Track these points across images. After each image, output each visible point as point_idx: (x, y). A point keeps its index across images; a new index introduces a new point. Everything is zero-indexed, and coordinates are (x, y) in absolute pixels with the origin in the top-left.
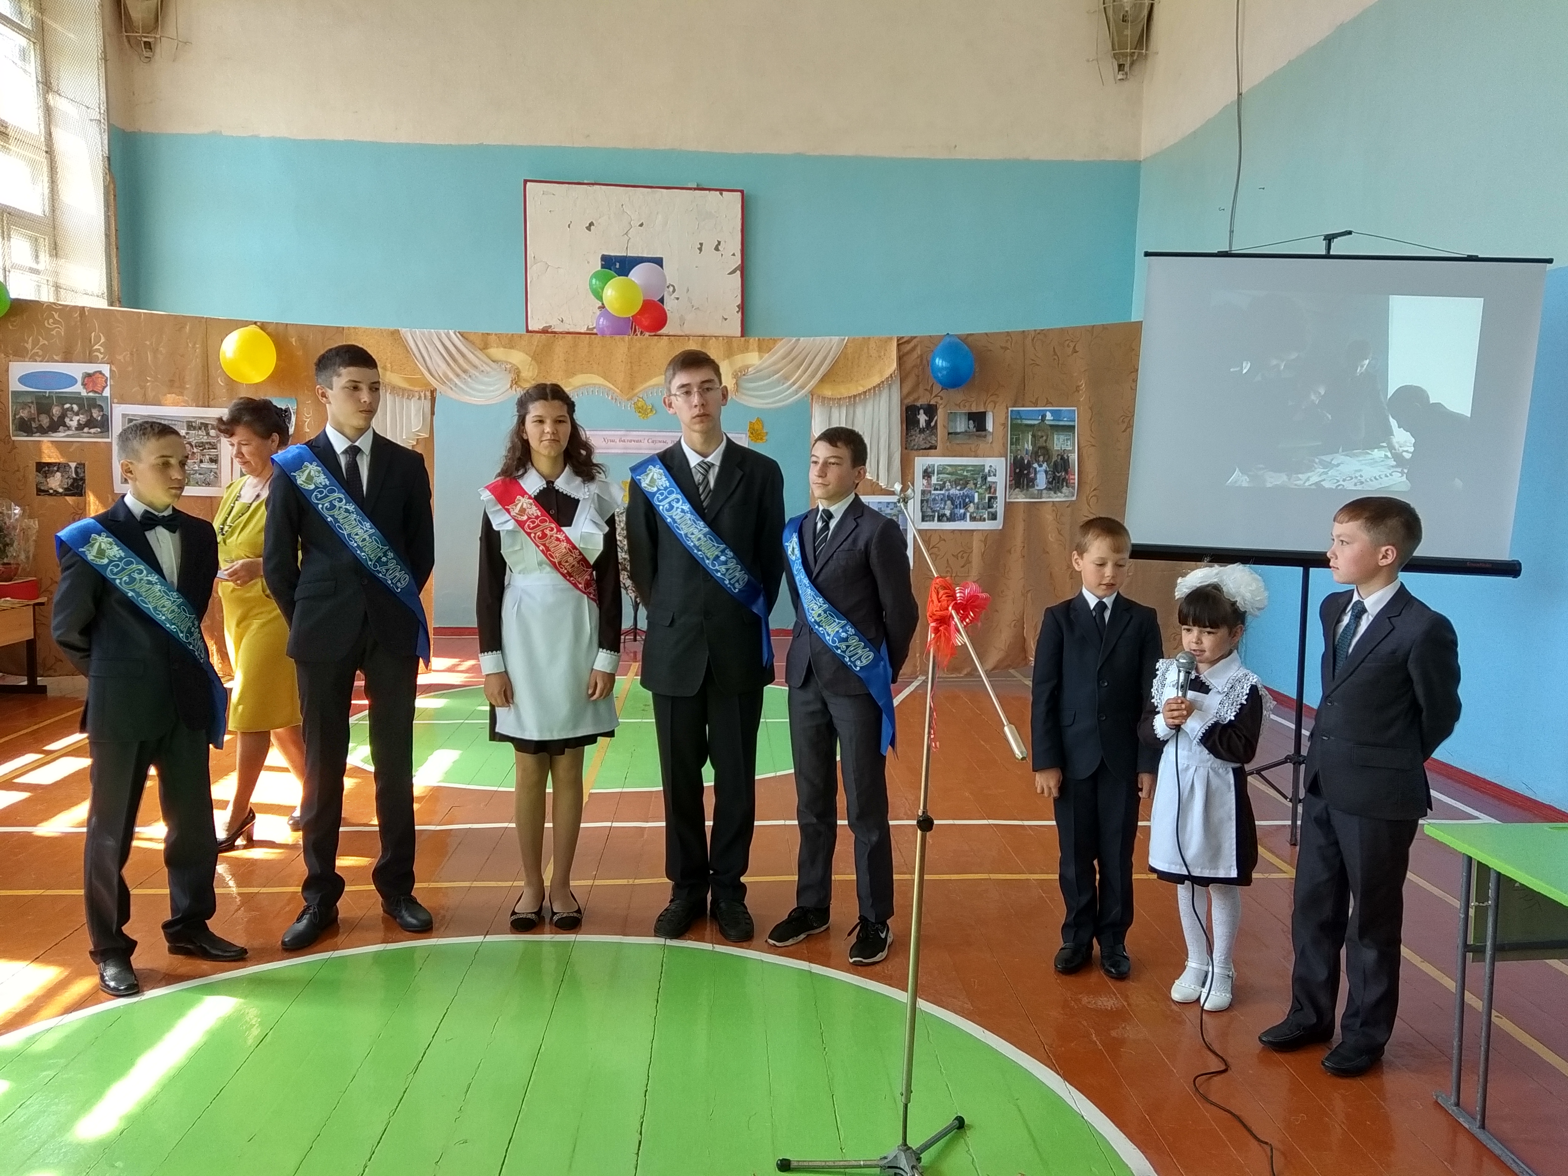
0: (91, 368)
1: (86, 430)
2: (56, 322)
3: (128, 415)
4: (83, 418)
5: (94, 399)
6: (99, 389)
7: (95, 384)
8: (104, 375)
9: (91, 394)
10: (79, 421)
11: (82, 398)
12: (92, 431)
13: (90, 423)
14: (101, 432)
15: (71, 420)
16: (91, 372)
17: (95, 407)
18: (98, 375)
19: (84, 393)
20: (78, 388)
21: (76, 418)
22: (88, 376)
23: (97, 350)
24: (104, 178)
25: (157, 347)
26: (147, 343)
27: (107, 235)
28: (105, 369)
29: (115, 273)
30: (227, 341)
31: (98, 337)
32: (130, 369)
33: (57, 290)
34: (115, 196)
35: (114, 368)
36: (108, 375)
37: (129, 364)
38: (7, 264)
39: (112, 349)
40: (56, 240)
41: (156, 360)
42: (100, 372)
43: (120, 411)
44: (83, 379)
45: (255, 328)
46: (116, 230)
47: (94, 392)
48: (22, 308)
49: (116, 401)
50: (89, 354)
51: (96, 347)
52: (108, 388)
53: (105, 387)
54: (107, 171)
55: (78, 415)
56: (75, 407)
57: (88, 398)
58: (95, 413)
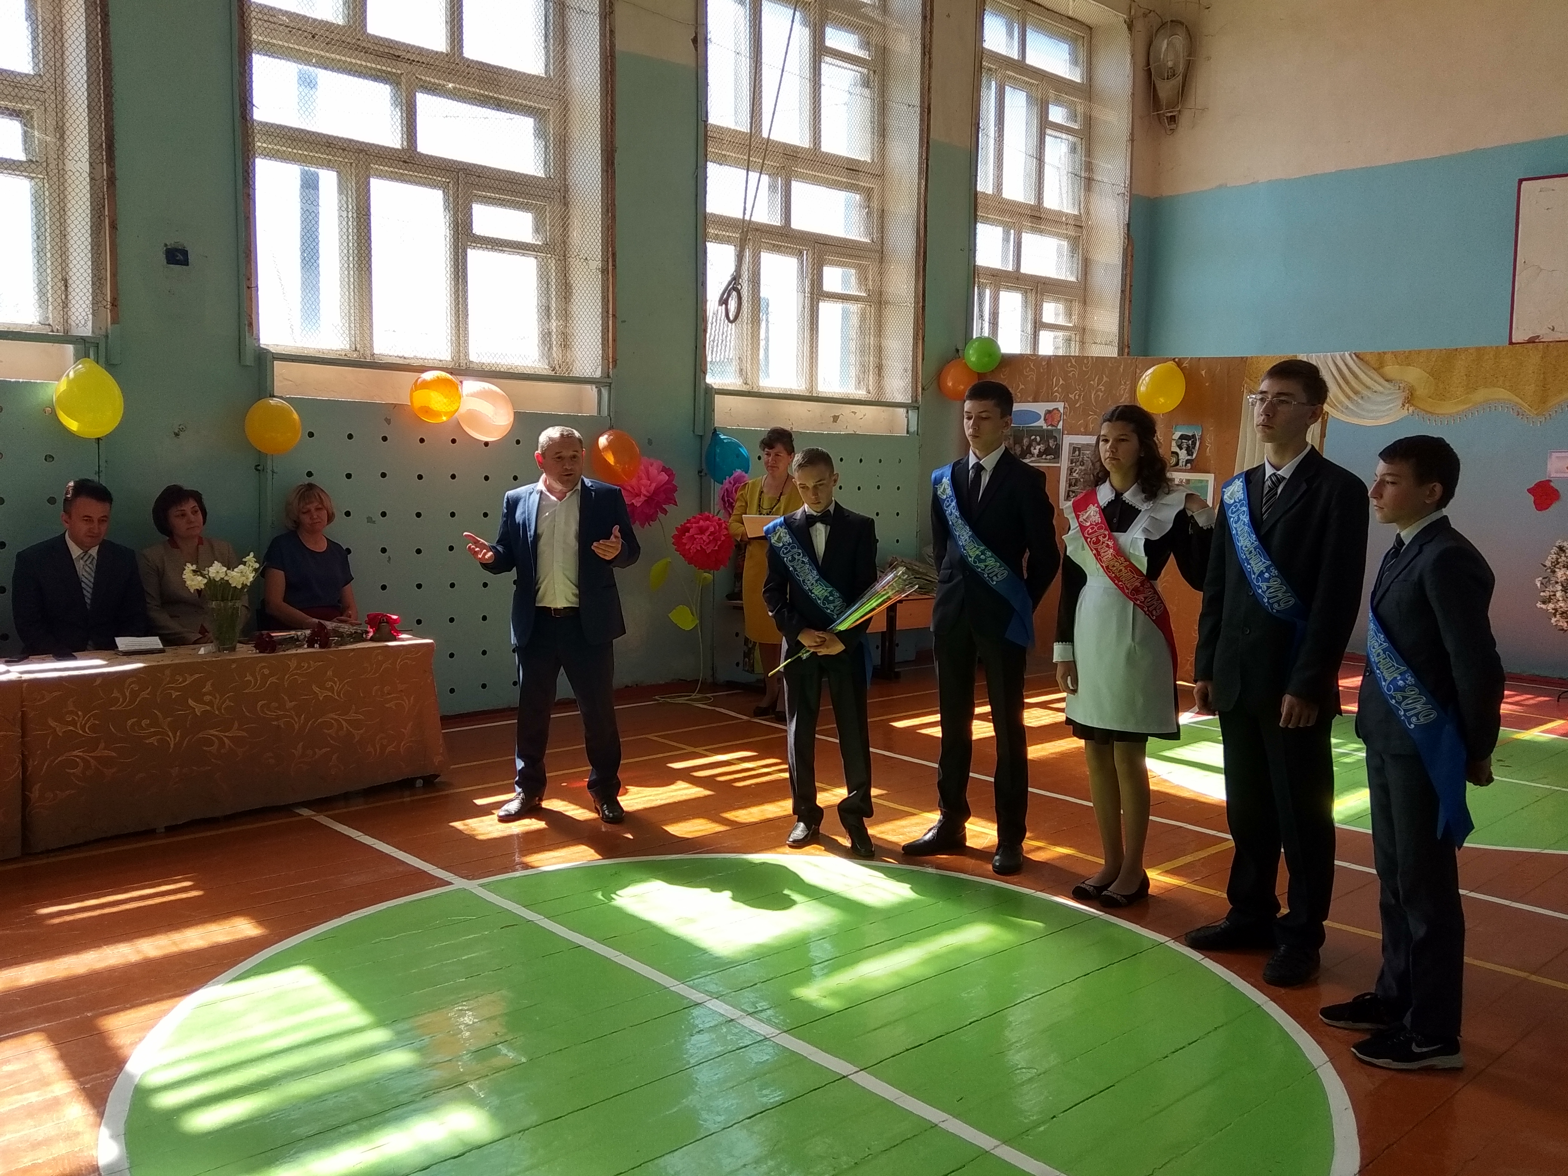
0: (1051, 406)
1: (1044, 457)
2: (1031, 370)
3: (1073, 444)
4: (1042, 447)
5: (1051, 431)
6: (1055, 423)
7: (1053, 420)
8: (1059, 411)
9: (1050, 427)
10: (1040, 449)
11: (1043, 430)
12: (1048, 457)
13: (1047, 451)
14: (1054, 458)
15: (1035, 449)
16: (1051, 409)
17: (1051, 438)
18: (1055, 411)
19: (1045, 427)
20: (1041, 423)
21: (1038, 447)
22: (1049, 412)
23: (1056, 391)
24: (1124, 242)
25: (1098, 386)
26: (1092, 382)
27: (1123, 291)
28: (1060, 406)
29: (1126, 323)
30: (1144, 376)
31: (1058, 381)
32: (1077, 405)
33: (1082, 343)
34: (1132, 256)
35: (1067, 405)
36: (1062, 412)
37: (1077, 401)
38: (1038, 325)
39: (1067, 389)
40: (1085, 301)
41: (1097, 397)
42: (1057, 409)
43: (1068, 441)
44: (1045, 415)
45: (1171, 364)
46: (1131, 286)
47: (1053, 426)
48: (1009, 361)
49: (1066, 432)
50: (1052, 394)
51: (1056, 389)
52: (1061, 422)
53: (1059, 421)
54: (1126, 236)
55: (1039, 445)
56: (1038, 438)
57: (1048, 431)
58: (1052, 443)
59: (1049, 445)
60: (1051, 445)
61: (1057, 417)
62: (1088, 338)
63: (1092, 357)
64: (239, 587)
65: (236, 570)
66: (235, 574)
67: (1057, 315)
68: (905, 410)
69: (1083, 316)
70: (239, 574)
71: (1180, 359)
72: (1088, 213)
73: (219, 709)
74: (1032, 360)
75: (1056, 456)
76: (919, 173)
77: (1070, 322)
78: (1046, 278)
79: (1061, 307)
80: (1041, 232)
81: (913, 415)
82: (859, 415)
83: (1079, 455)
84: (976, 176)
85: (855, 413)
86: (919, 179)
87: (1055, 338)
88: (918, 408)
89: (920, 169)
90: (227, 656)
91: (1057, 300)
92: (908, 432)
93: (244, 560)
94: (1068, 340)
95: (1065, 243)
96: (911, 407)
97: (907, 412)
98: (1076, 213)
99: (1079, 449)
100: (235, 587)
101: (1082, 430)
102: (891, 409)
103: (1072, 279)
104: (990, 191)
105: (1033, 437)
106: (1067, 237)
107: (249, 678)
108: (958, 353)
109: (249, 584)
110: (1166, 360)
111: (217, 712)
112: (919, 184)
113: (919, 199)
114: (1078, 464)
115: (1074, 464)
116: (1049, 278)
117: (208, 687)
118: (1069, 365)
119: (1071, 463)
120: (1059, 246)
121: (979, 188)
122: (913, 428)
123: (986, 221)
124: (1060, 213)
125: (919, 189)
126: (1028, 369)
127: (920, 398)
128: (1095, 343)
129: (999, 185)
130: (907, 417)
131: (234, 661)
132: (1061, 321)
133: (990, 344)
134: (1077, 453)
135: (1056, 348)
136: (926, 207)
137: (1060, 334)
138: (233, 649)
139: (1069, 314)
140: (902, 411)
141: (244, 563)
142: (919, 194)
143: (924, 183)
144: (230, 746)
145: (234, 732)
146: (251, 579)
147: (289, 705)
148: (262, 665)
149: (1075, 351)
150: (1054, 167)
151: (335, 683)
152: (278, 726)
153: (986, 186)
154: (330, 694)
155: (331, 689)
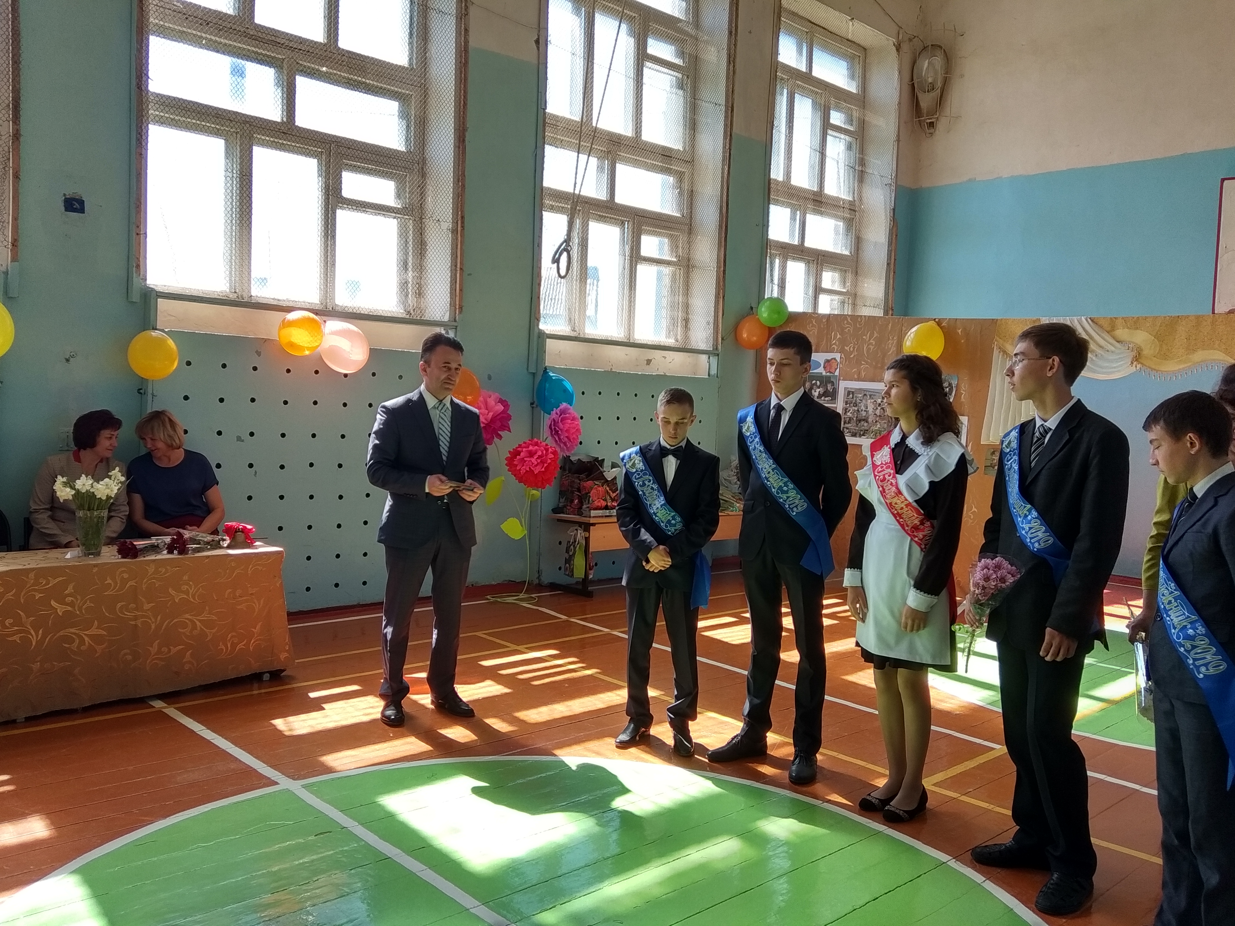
0: (829, 356)
1: (823, 398)
2: (813, 326)
3: (848, 388)
4: (821, 390)
5: (830, 377)
6: (833, 370)
7: (831, 367)
8: (837, 361)
9: (828, 374)
10: (819, 392)
11: (822, 377)
12: (827, 399)
13: (826, 394)
14: (831, 400)
15: (815, 392)
16: (829, 358)
17: (829, 383)
18: (833, 361)
19: (824, 374)
20: (821, 370)
21: (818, 390)
22: (827, 361)
23: (834, 344)
24: (893, 223)
25: (870, 340)
26: (865, 337)
27: (891, 263)
28: (837, 356)
29: (893, 290)
30: (910, 333)
31: (835, 335)
32: (852, 356)
33: (854, 305)
35: (843, 356)
36: (839, 361)
37: (852, 353)
38: (818, 290)
39: (843, 342)
40: (857, 271)
41: (869, 350)
42: (835, 359)
44: (825, 364)
45: (932, 323)
47: (831, 372)
48: (794, 317)
49: (842, 378)
50: (831, 346)
51: (834, 342)
52: (838, 370)
53: (836, 369)
54: (892, 219)
55: (819, 388)
56: (818, 383)
57: (826, 377)
58: (829, 387)
59: (827, 389)
60: (829, 388)
61: (834, 365)
62: (859, 301)
63: (865, 316)
64: (104, 498)
65: (101, 483)
66: (100, 486)
67: (833, 282)
68: (707, 356)
69: (855, 284)
70: (105, 487)
71: (939, 320)
72: (860, 199)
73: (80, 609)
74: (813, 318)
75: (833, 398)
76: (723, 160)
77: (844, 288)
78: (825, 251)
79: (837, 275)
80: (822, 214)
81: (714, 361)
82: (669, 360)
84: (770, 164)
85: (665, 358)
86: (723, 163)
87: (832, 300)
88: (718, 355)
89: (724, 157)
90: (92, 561)
91: (834, 270)
92: (709, 375)
93: (110, 474)
94: (843, 303)
95: (841, 224)
96: (712, 354)
97: (709, 358)
98: (851, 199)
100: (100, 498)
101: (856, 376)
102: (695, 355)
103: (847, 253)
104: (781, 179)
105: (814, 382)
106: (843, 219)
107: (109, 581)
108: (752, 311)
109: (113, 496)
110: (928, 320)
111: (78, 612)
112: (723, 169)
113: (721, 181)
114: (852, 405)
115: (848, 406)
116: (828, 252)
117: (70, 589)
118: (846, 322)
120: (836, 225)
121: (773, 176)
122: (714, 372)
123: (778, 203)
124: (837, 199)
125: (723, 173)
126: (811, 325)
127: (719, 347)
128: (865, 305)
129: (788, 173)
130: (709, 362)
131: (95, 566)
132: (837, 287)
133: (779, 303)
135: (833, 309)
136: (728, 188)
137: (836, 297)
138: (98, 554)
139: (843, 282)
140: (705, 357)
141: (110, 477)
142: (723, 177)
143: (727, 169)
144: (89, 643)
145: (94, 631)
146: (116, 491)
147: (146, 606)
148: (123, 569)
149: (848, 311)
150: (833, 159)
151: (190, 586)
152: (136, 626)
153: (777, 173)
154: (186, 597)
155: (187, 593)
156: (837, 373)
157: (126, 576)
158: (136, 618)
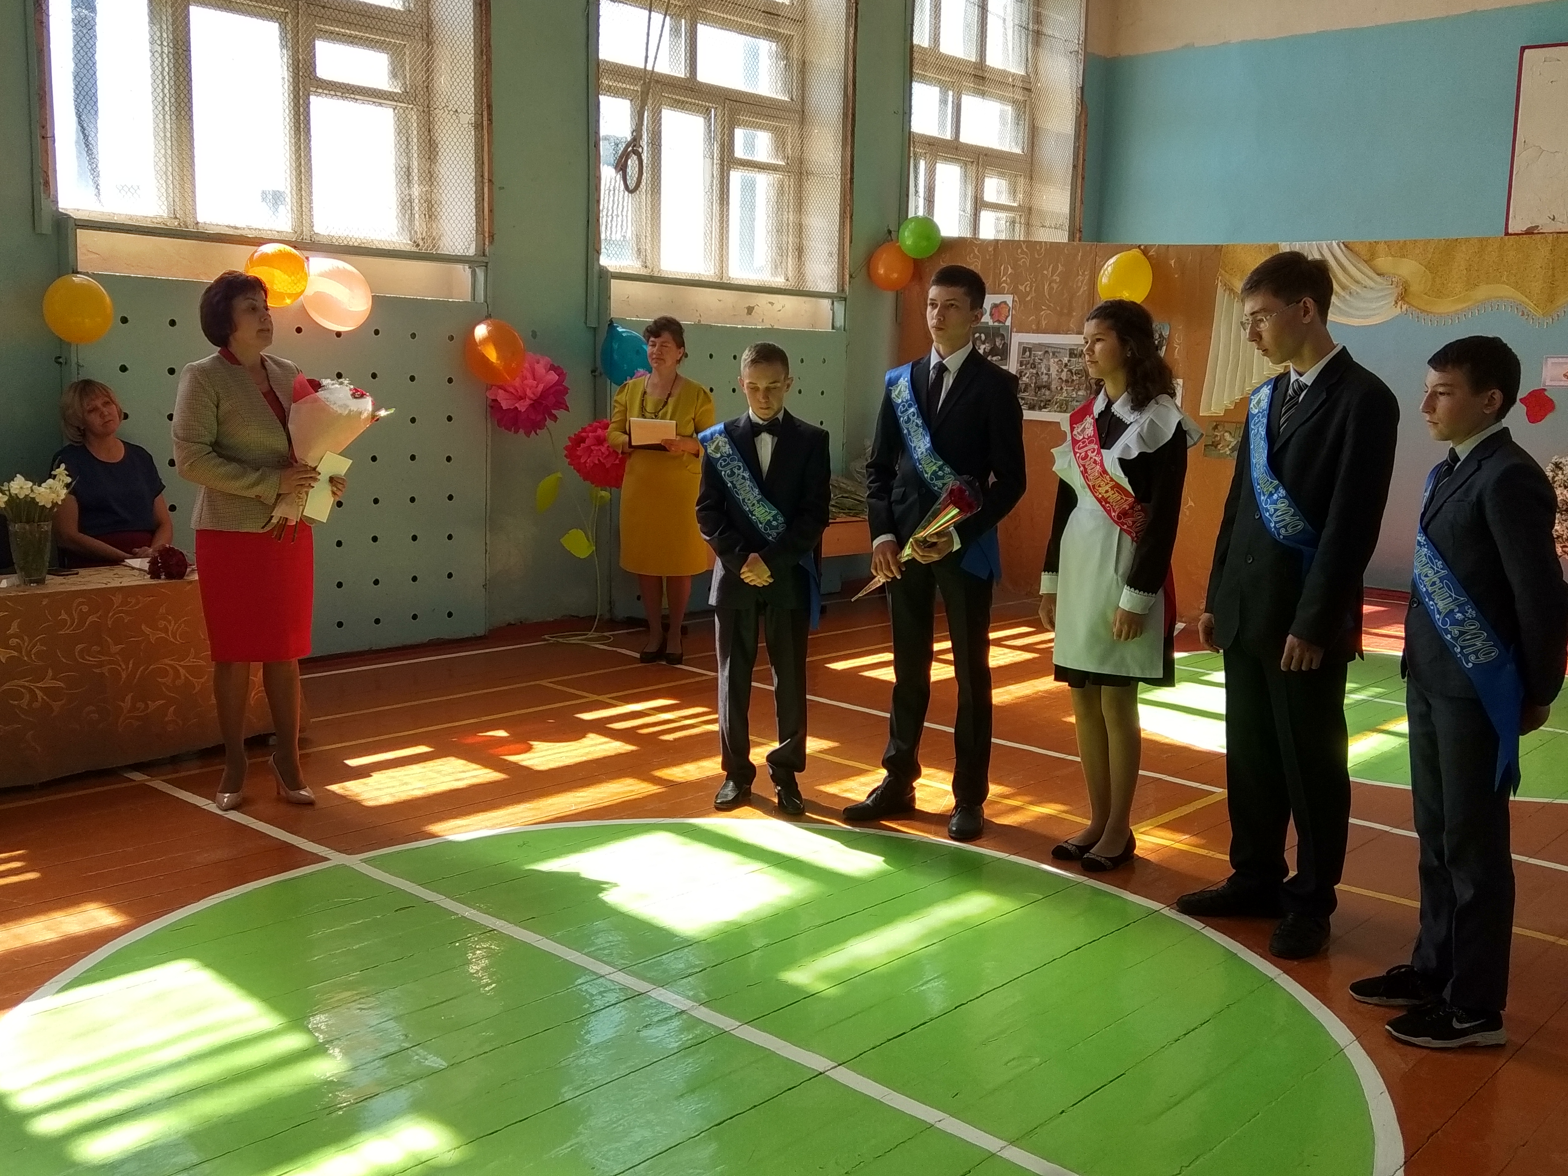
0: (998, 299)
1: (991, 356)
2: (976, 256)
3: (1023, 343)
4: (988, 346)
5: (998, 328)
6: (1002, 319)
7: (1000, 314)
8: (1008, 305)
9: (996, 324)
10: (985, 349)
11: (988, 328)
12: (994, 357)
13: (994, 350)
16: (998, 302)
18: (1003, 305)
19: (991, 323)
21: (983, 347)
22: (995, 306)
23: (1005, 282)
24: (1077, 109)
25: (1052, 276)
26: (1045, 272)
27: (1074, 167)
28: (1009, 299)
29: (1078, 204)
30: (1106, 266)
31: (1006, 269)
32: (1029, 298)
33: (1028, 225)
34: (1086, 126)
35: (1016, 299)
36: (1011, 305)
37: (1028, 294)
38: (979, 204)
39: (1016, 279)
40: (1032, 177)
41: (1051, 289)
42: (1005, 303)
43: (1017, 339)
44: (992, 309)
45: (1136, 252)
46: (1084, 160)
47: (999, 321)
48: (950, 245)
49: (1015, 330)
50: (999, 285)
51: (1004, 278)
52: (1010, 318)
53: (1007, 317)
54: (1080, 102)
55: (984, 343)
56: (983, 336)
57: (993, 327)
58: (998, 342)
59: (995, 344)
60: (997, 344)
61: (1005, 311)
62: (1035, 221)
63: (1045, 242)
64: (49, 506)
65: (43, 485)
66: (43, 490)
67: (999, 192)
68: (830, 301)
69: (1029, 194)
70: (48, 491)
71: (1146, 247)
72: (1036, 73)
73: (29, 655)
74: (976, 245)
75: (1003, 358)
76: (847, 20)
77: (1014, 201)
78: (988, 149)
79: (1004, 183)
80: (983, 94)
81: (839, 307)
82: (778, 306)
83: (1030, 357)
84: (912, 25)
85: (772, 304)
86: (847, 26)
87: (998, 219)
88: (845, 300)
89: (848, 14)
90: (35, 590)
91: (1001, 175)
92: (833, 328)
93: (53, 473)
94: (1013, 222)
95: (1009, 109)
96: (836, 297)
97: (833, 303)
98: (1023, 73)
99: (1030, 350)
100: (44, 506)
101: (1034, 327)
102: (813, 299)
103: (1017, 150)
104: (925, 44)
105: (977, 335)
106: (1014, 102)
107: (64, 616)
108: (890, 236)
110: (1130, 248)
111: (26, 658)
112: (847, 32)
113: (847, 50)
114: (1029, 366)
115: (1024, 367)
116: (992, 150)
117: (14, 628)
118: (1019, 251)
119: (1021, 366)
120: (1002, 111)
121: (916, 41)
122: (840, 322)
123: (924, 80)
124: (1004, 73)
125: (847, 38)
126: (972, 255)
127: (847, 288)
128: (1043, 226)
129: (936, 37)
130: (833, 310)
131: (45, 596)
132: (1004, 200)
133: (928, 225)
134: (1028, 353)
135: (998, 232)
136: (855, 61)
137: (1003, 215)
138: (42, 582)
139: (1013, 192)
140: (826, 303)
141: (54, 477)
142: (847, 44)
143: (853, 32)
144: (42, 699)
145: (48, 683)
147: (115, 649)
148: (81, 600)
149: (1019, 235)
150: (999, 16)
151: (170, 622)
152: (102, 674)
153: (921, 38)
154: (163, 635)
155: (165, 629)
156: (1008, 323)
157: (85, 608)
158: (101, 665)
